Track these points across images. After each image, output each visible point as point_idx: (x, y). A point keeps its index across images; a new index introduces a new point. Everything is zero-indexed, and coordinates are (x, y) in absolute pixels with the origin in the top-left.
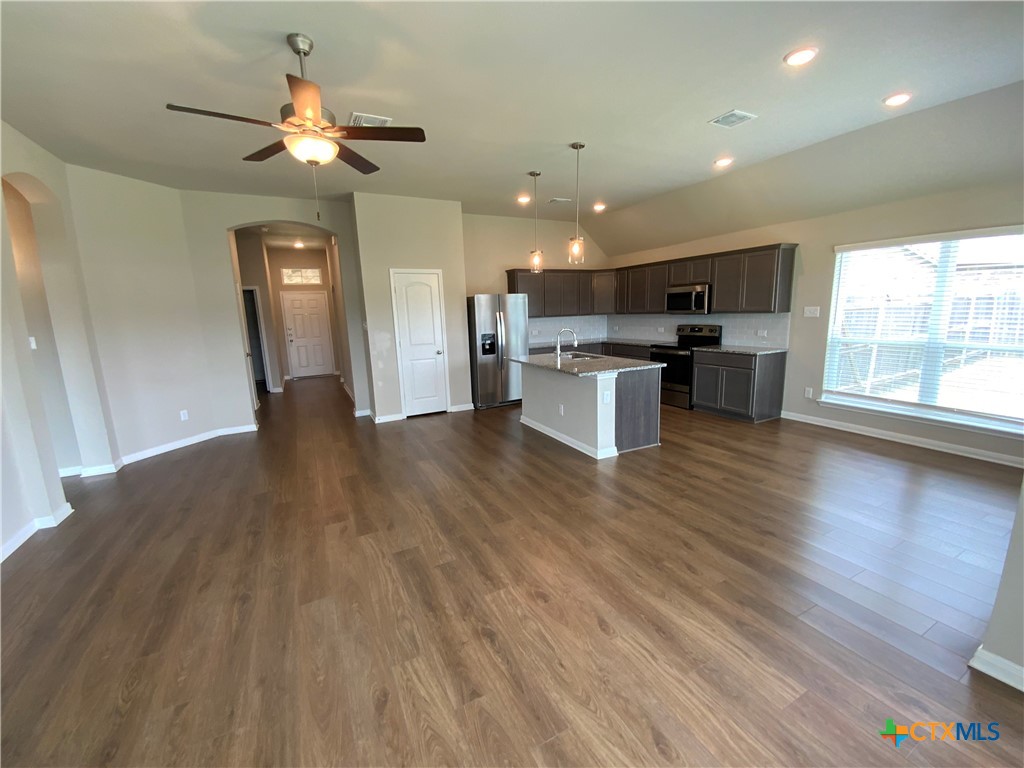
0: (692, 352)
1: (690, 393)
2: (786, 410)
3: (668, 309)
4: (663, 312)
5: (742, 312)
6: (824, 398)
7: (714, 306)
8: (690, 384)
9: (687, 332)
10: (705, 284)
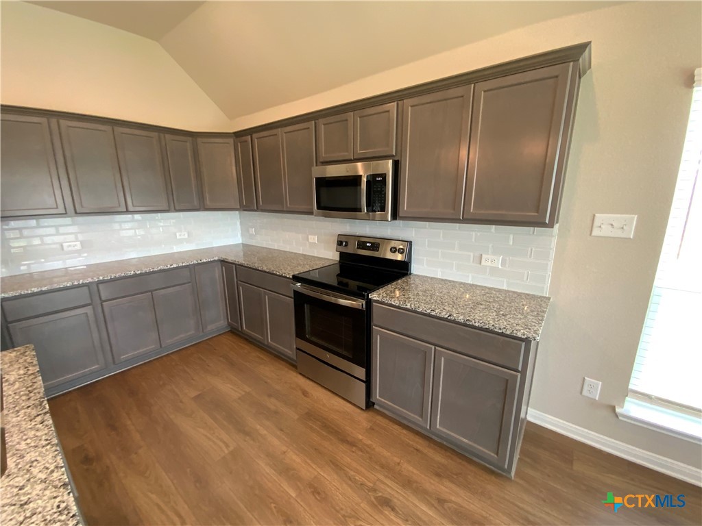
0: (369, 302)
1: (368, 382)
2: (531, 408)
3: (319, 208)
4: (311, 213)
5: (466, 221)
6: (632, 409)
7: (404, 206)
8: (367, 363)
9: (353, 249)
10: (386, 157)
